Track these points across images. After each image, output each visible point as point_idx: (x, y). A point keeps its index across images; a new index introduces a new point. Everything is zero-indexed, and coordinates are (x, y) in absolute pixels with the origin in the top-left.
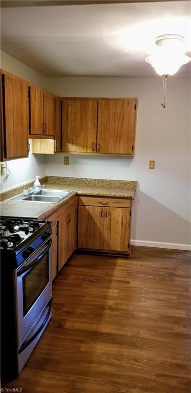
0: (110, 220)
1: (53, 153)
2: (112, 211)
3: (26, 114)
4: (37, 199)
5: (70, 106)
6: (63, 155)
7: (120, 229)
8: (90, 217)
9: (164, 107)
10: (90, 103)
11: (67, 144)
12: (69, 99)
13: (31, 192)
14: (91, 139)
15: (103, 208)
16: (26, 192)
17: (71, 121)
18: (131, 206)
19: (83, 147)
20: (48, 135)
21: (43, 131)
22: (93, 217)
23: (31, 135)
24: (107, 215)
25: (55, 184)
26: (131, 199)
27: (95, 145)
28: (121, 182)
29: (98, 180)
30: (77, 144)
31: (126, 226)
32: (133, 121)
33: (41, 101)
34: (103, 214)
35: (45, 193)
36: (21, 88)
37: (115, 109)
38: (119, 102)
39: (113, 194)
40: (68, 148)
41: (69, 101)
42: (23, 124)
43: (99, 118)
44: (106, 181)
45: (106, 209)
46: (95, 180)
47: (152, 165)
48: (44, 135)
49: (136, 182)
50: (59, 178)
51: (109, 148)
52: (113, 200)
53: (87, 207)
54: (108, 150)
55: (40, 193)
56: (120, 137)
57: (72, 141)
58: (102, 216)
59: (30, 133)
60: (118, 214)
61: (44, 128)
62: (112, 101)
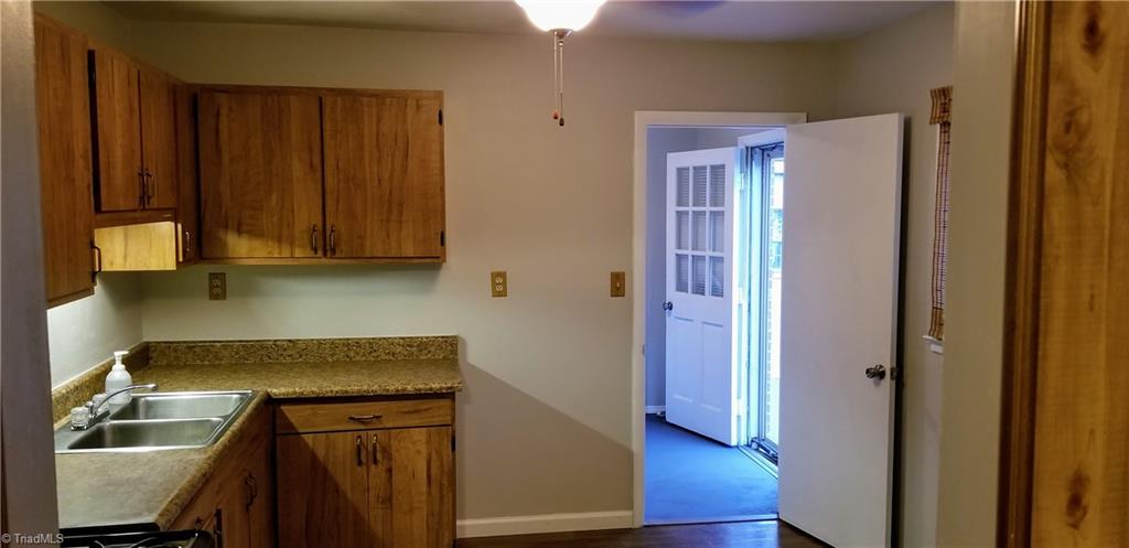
0: (390, 471)
1: (171, 266)
2: (394, 443)
3: (81, 143)
4: (127, 436)
5: (224, 111)
6: (204, 270)
7: (424, 498)
8: (318, 472)
9: (562, 124)
10: (294, 101)
11: (221, 234)
12: (220, 91)
13: (100, 411)
14: (305, 215)
15: (363, 434)
16: (80, 414)
17: (231, 160)
18: (453, 419)
19: (279, 240)
20: (158, 209)
21: (142, 198)
22: (329, 468)
23: (99, 217)
24: (379, 456)
25: (180, 368)
26: (450, 395)
27: (318, 234)
28: (408, 342)
29: (333, 342)
30: (255, 233)
31: (441, 485)
32: (435, 157)
33: (130, 98)
34: (363, 456)
35: (149, 405)
36: (64, 56)
37: (378, 122)
38: (388, 100)
39: (393, 384)
40: (224, 245)
41: (222, 98)
42: (73, 180)
43: (326, 151)
44: (358, 343)
45: (372, 438)
46: (320, 343)
47: (499, 285)
48: (144, 209)
49: (455, 337)
50: (191, 347)
51: (368, 243)
52: (394, 405)
53: (308, 439)
54: (362, 246)
55: (131, 409)
56: (401, 205)
57: (240, 224)
58: (360, 463)
59: (98, 209)
60: (413, 449)
61: (144, 186)
62: (365, 100)
